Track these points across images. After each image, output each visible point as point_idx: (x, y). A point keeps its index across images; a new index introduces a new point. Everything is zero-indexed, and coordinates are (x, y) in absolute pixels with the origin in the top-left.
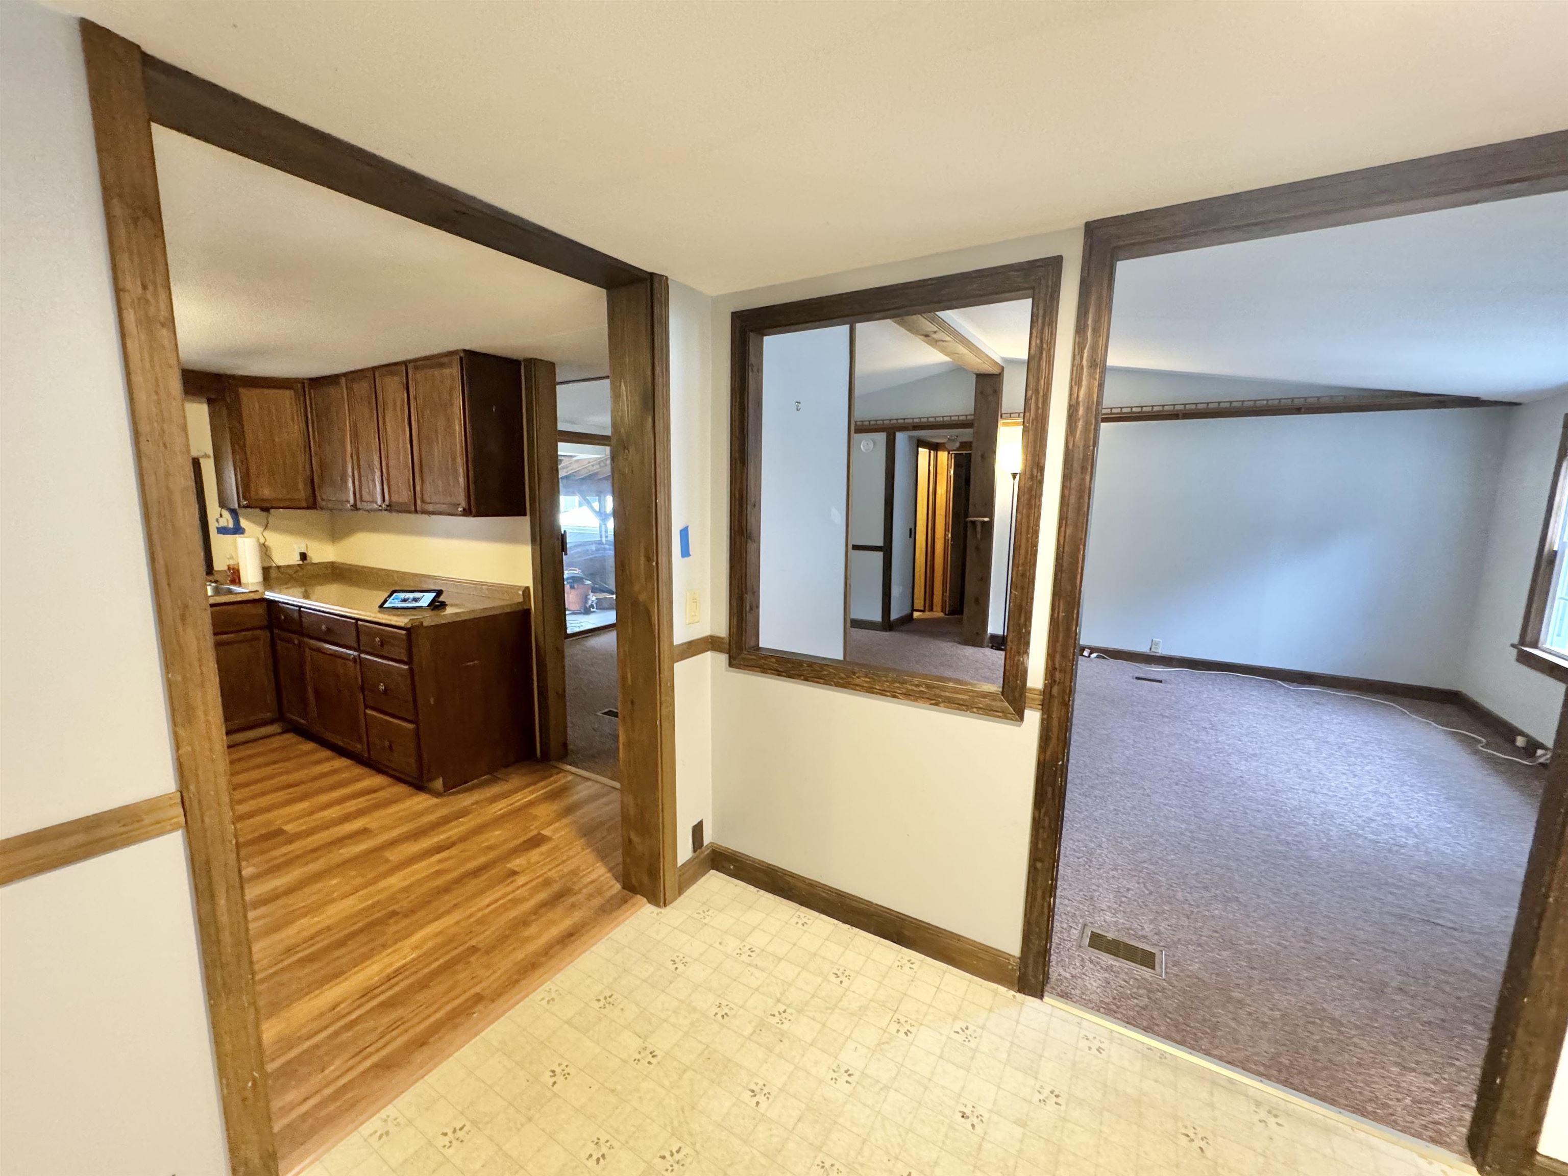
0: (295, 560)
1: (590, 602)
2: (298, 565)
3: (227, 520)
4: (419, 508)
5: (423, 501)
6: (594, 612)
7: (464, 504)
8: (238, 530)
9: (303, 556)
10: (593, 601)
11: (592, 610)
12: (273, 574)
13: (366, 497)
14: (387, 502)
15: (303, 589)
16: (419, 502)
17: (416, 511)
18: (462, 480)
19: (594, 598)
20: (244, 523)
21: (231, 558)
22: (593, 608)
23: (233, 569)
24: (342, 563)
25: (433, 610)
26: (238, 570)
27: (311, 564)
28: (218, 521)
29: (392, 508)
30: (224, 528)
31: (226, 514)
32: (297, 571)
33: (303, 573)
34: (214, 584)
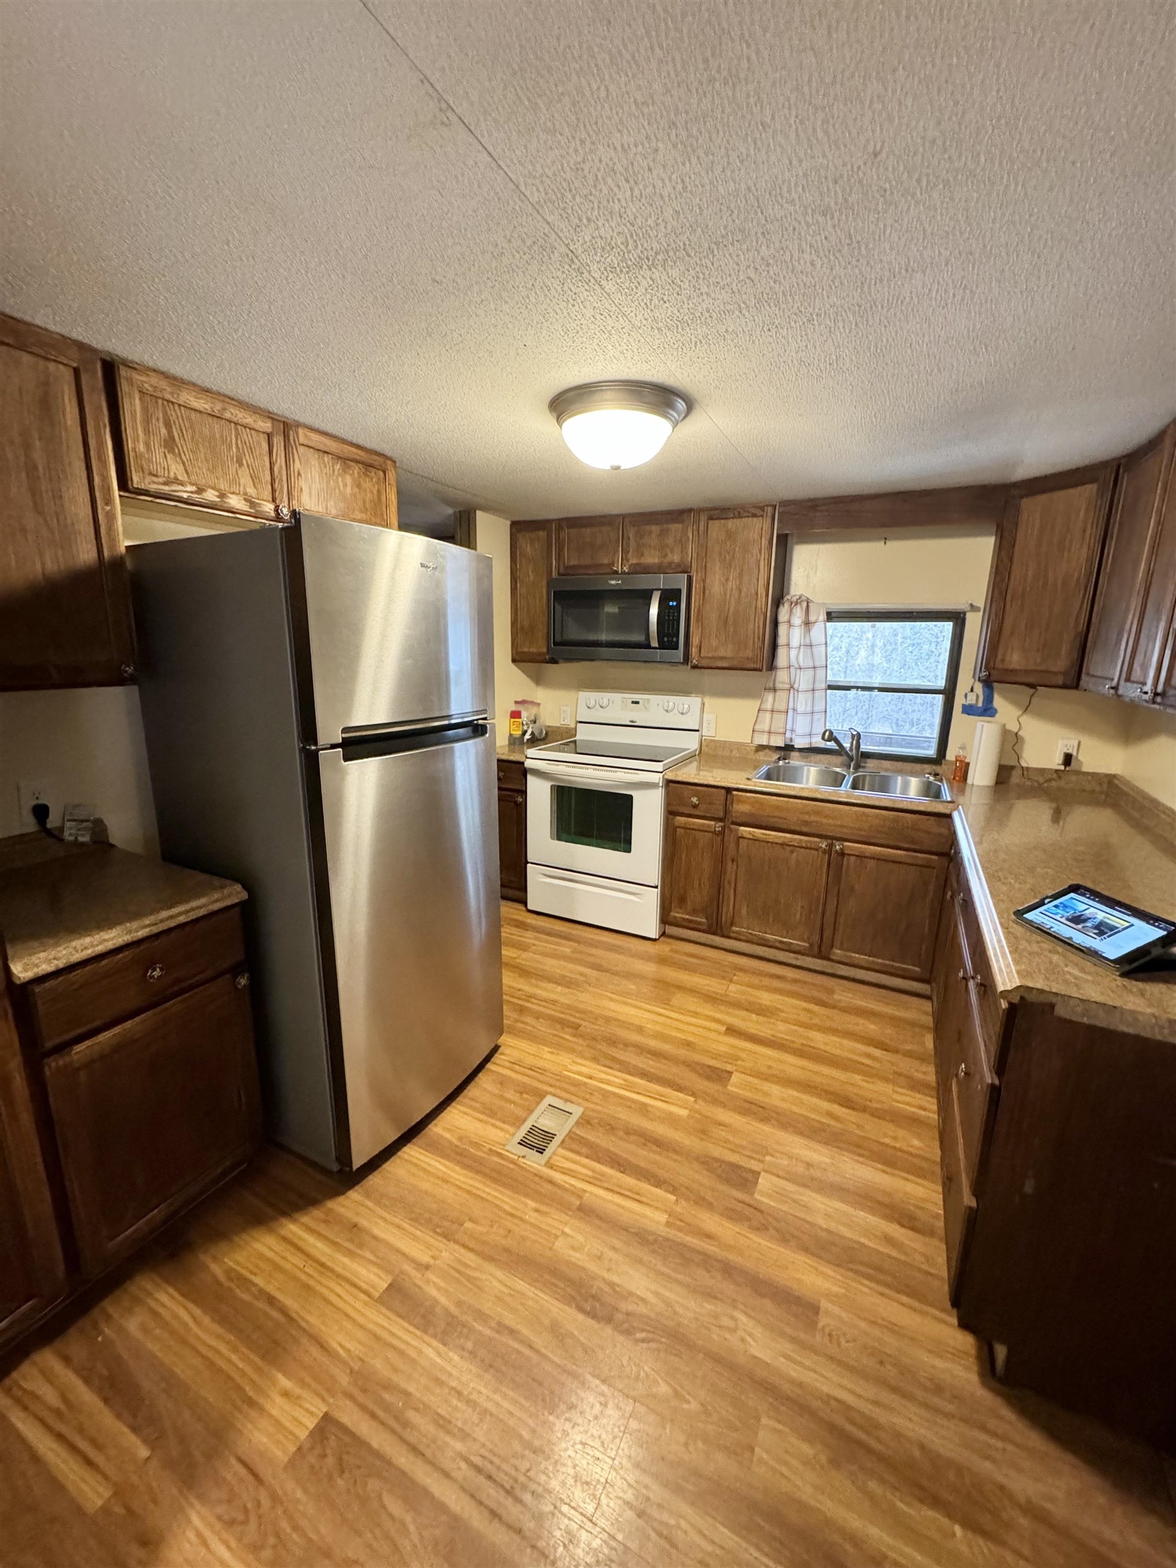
0: (1056, 762)
2: (1057, 771)
3: (978, 696)
8: (987, 710)
9: (1068, 759)
12: (1015, 778)
13: (1135, 675)
15: (1054, 805)
20: (998, 702)
23: (961, 761)
24: (1127, 783)
25: (1123, 975)
26: (968, 764)
27: (1078, 773)
28: (966, 696)
29: (1168, 702)
30: (971, 706)
31: (979, 688)
32: (1050, 780)
33: (1062, 783)
34: (932, 778)
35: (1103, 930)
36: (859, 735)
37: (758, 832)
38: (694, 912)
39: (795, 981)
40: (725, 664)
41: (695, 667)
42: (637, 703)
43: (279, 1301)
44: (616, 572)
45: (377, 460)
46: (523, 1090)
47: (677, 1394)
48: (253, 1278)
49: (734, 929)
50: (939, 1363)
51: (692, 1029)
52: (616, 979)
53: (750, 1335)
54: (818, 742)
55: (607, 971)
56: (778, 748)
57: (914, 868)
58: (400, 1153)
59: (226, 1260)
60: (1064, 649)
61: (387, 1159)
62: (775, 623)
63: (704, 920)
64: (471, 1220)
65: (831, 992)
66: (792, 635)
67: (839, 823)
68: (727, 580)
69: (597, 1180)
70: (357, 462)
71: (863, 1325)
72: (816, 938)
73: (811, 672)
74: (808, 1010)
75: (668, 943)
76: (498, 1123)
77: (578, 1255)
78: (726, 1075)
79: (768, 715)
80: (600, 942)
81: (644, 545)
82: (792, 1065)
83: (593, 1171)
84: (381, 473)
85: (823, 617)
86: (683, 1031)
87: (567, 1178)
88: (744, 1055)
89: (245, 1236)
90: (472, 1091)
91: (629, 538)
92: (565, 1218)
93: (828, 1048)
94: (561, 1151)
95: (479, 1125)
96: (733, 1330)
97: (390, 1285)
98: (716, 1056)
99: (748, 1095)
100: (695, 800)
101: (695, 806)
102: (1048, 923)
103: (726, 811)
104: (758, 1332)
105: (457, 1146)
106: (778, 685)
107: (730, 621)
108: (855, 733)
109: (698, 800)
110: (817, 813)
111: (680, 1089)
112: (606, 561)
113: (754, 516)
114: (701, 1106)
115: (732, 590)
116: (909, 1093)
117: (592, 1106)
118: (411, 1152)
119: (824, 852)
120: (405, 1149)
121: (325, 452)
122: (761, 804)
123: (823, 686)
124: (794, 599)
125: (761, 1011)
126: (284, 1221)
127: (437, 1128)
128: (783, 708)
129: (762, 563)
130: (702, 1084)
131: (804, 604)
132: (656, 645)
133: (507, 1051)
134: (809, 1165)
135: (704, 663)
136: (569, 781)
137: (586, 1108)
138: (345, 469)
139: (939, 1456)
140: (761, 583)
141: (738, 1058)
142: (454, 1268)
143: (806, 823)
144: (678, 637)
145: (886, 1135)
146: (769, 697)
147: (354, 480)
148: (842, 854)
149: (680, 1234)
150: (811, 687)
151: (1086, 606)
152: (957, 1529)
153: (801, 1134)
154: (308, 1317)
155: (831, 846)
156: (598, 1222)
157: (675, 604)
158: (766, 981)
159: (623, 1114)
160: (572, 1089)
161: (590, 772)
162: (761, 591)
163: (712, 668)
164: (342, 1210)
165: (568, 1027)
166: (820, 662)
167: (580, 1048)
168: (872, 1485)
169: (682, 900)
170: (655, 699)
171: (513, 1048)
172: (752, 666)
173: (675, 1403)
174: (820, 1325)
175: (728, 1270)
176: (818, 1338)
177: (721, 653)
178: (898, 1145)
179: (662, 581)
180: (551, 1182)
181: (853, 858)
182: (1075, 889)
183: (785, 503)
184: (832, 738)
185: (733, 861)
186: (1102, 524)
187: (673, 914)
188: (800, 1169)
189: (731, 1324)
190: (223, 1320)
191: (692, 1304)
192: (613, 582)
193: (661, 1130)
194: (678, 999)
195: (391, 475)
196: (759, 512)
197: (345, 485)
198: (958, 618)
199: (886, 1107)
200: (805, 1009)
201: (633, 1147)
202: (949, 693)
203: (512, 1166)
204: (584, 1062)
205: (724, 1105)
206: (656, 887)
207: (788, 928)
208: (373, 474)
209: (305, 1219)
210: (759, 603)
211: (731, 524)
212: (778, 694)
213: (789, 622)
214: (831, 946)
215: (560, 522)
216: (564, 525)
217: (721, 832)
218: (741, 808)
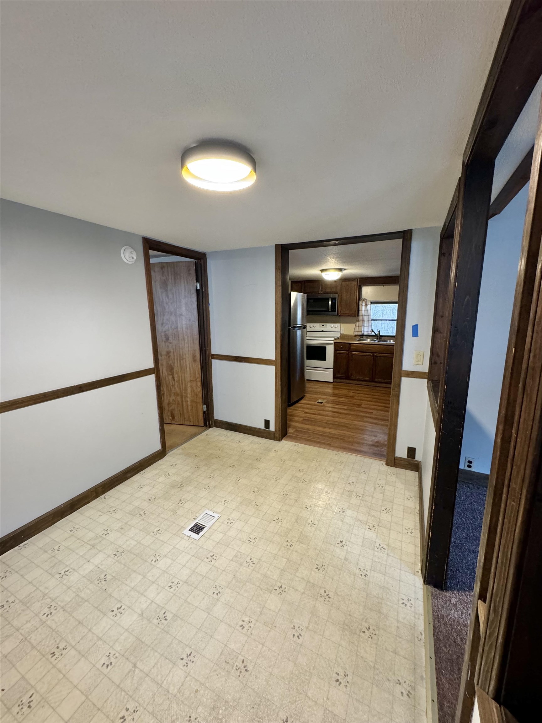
36: (380, 331)
37: (357, 353)
38: (342, 374)
40: (347, 315)
41: (340, 316)
42: (324, 326)
44: (319, 294)
46: (314, 399)
49: (352, 377)
54: (370, 333)
56: (360, 335)
62: (359, 305)
63: (344, 376)
66: (363, 308)
67: (375, 349)
68: (347, 295)
72: (371, 377)
73: (367, 316)
75: (335, 383)
76: (312, 401)
79: (358, 327)
81: (326, 287)
85: (370, 303)
91: (323, 286)
100: (342, 346)
101: (342, 348)
103: (349, 348)
106: (360, 320)
107: (348, 305)
108: (378, 331)
110: (370, 347)
112: (316, 291)
113: (353, 281)
115: (348, 298)
119: (372, 356)
122: (358, 346)
123: (370, 320)
124: (363, 299)
128: (361, 325)
129: (355, 292)
131: (365, 300)
132: (330, 311)
133: (307, 396)
135: (342, 315)
136: (311, 345)
140: (355, 296)
143: (368, 350)
144: (335, 309)
146: (358, 323)
148: (376, 356)
150: (367, 320)
155: (373, 355)
157: (335, 301)
162: (355, 298)
163: (344, 316)
166: (370, 314)
169: (339, 372)
170: (328, 324)
172: (354, 315)
177: (346, 312)
179: (332, 296)
181: (378, 357)
183: (360, 278)
184: (373, 331)
185: (351, 361)
187: (336, 375)
192: (319, 296)
206: (332, 369)
207: (364, 376)
210: (355, 300)
211: (347, 283)
212: (360, 322)
213: (362, 305)
214: (375, 378)
215: (305, 281)
216: (306, 282)
217: (348, 354)
218: (352, 348)
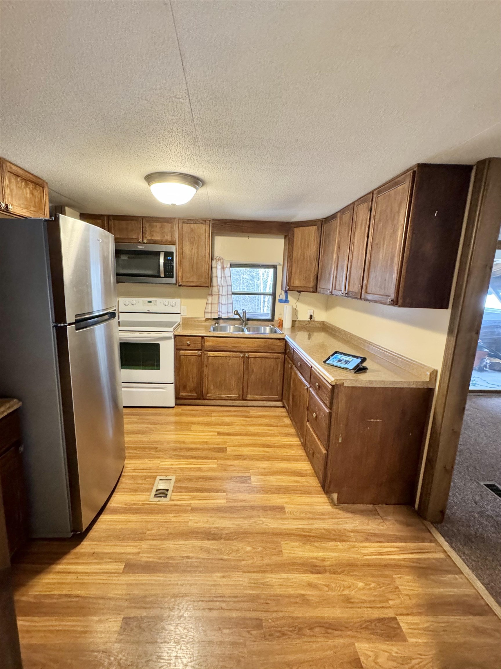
0: (307, 318)
1: (484, 363)
2: (308, 321)
3: (283, 296)
4: (362, 297)
5: (366, 292)
6: (486, 371)
7: (393, 296)
8: (286, 301)
9: (311, 317)
10: (487, 363)
11: (485, 369)
12: (297, 324)
13: (337, 288)
14: (346, 292)
15: (309, 333)
16: (363, 292)
17: (361, 298)
18: (395, 276)
19: (488, 361)
20: (290, 298)
21: (281, 315)
22: (486, 367)
23: (281, 320)
24: (327, 323)
25: (355, 373)
26: (283, 321)
27: (314, 321)
28: (279, 296)
29: (349, 296)
30: (281, 300)
31: (283, 293)
32: (307, 324)
33: (310, 325)
34: (272, 327)
35: (347, 362)
36: (246, 311)
37: (216, 353)
38: (191, 391)
39: (235, 411)
40: (194, 285)
41: (180, 286)
42: (151, 302)
43: (72, 594)
44: (140, 243)
45: (40, 182)
46: (145, 478)
47: (254, 548)
48: (53, 593)
49: (208, 395)
50: (321, 508)
51: (205, 437)
52: (165, 426)
53: (268, 523)
54: (231, 315)
55: (159, 424)
56: (214, 319)
57: (272, 359)
58: (99, 520)
59: (30, 593)
60: (312, 279)
61: (94, 524)
62: (211, 268)
63: (195, 394)
64: (149, 530)
65: (249, 412)
66: (218, 272)
67: (246, 346)
68: (192, 249)
69: (194, 498)
70: (32, 182)
71: (298, 506)
72: (241, 392)
73: (225, 287)
74: (244, 420)
75: (179, 408)
76: (140, 493)
77: (199, 524)
78: (224, 449)
79: (210, 306)
80: (150, 413)
81: (153, 231)
82: (247, 440)
83: (191, 496)
84: (41, 188)
85: (229, 266)
86: (201, 438)
87: (182, 502)
88: (228, 441)
89: (35, 580)
90: (120, 486)
91: (146, 228)
92: (188, 515)
93: (256, 431)
94: (173, 494)
95: (132, 497)
96: (263, 524)
97: (125, 566)
98: (218, 444)
99: (236, 453)
100: (188, 342)
101: (189, 345)
102: (333, 363)
103: (202, 346)
104: (269, 520)
105: (126, 508)
106: (213, 293)
107: (195, 266)
108: (244, 311)
109: (190, 342)
110: (236, 343)
111: (211, 458)
112: (134, 237)
113: (202, 224)
114: (220, 462)
115: (194, 254)
116: (286, 438)
117: (178, 475)
118: (103, 517)
119: (242, 358)
120: (100, 517)
121: (18, 176)
122: (217, 341)
123: (231, 293)
124: (218, 258)
125: (228, 424)
126: (53, 566)
127: (112, 504)
128: (216, 302)
129: (207, 243)
130: (217, 455)
131: (222, 261)
132: (163, 276)
133: (129, 466)
134: (264, 469)
135: (184, 284)
136: (126, 340)
137: (176, 476)
138: (27, 185)
139: (329, 529)
140: (207, 251)
141: (227, 442)
142: (150, 548)
143: (235, 347)
144: (173, 272)
145: (284, 453)
146: (210, 298)
147: (30, 191)
148: (248, 358)
149: (232, 504)
150: (226, 293)
151: (317, 266)
152: (339, 543)
153: (258, 460)
154: (92, 593)
155: (244, 355)
156: (201, 511)
157: (171, 258)
158: (225, 414)
159: (192, 474)
160: (166, 471)
161: (137, 334)
162: (206, 254)
163: (188, 286)
164: (81, 551)
165: (152, 449)
166: (229, 284)
167: (162, 456)
168: (316, 544)
169: (185, 388)
170: (159, 300)
171: (130, 464)
172: (205, 285)
173: (254, 551)
174: (287, 512)
175: (253, 508)
176: (287, 515)
177: (191, 280)
178: (288, 454)
179: (164, 248)
180: (175, 505)
181: (252, 359)
182: (336, 352)
183: (214, 220)
184: (238, 314)
185: (206, 366)
186: (319, 239)
187: (181, 394)
188: (262, 470)
189: (261, 522)
190: (46, 614)
191: (246, 522)
192: (140, 247)
193: (209, 474)
194: (194, 427)
195: (46, 190)
196: (204, 223)
197: (27, 193)
198: (275, 267)
199: (281, 444)
200: (243, 420)
201: (202, 483)
202: (274, 295)
203: (155, 506)
204: (167, 460)
205: (228, 459)
206: (173, 383)
207: (230, 391)
208: (38, 189)
209: (65, 561)
210: (206, 259)
211: (192, 226)
212: (213, 297)
213: (216, 267)
214: (247, 395)
215: (109, 216)
216: (111, 218)
217: (200, 356)
218: (208, 344)
